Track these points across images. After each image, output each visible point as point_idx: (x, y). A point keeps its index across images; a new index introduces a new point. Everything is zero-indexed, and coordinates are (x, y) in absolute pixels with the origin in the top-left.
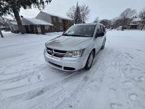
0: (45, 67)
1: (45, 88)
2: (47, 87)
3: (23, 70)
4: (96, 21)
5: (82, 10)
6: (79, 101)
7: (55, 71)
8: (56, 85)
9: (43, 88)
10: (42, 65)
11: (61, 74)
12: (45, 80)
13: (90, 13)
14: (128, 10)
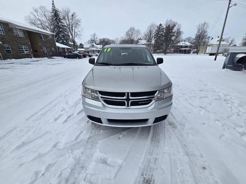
0: (89, 138)
1: (143, 172)
2: (144, 169)
3: (37, 174)
4: (93, 39)
5: (64, 18)
6: (201, 155)
7: (121, 136)
8: (154, 156)
9: (142, 175)
10: (77, 138)
11: (137, 136)
12: (125, 161)
13: (81, 26)
14: (132, 29)
